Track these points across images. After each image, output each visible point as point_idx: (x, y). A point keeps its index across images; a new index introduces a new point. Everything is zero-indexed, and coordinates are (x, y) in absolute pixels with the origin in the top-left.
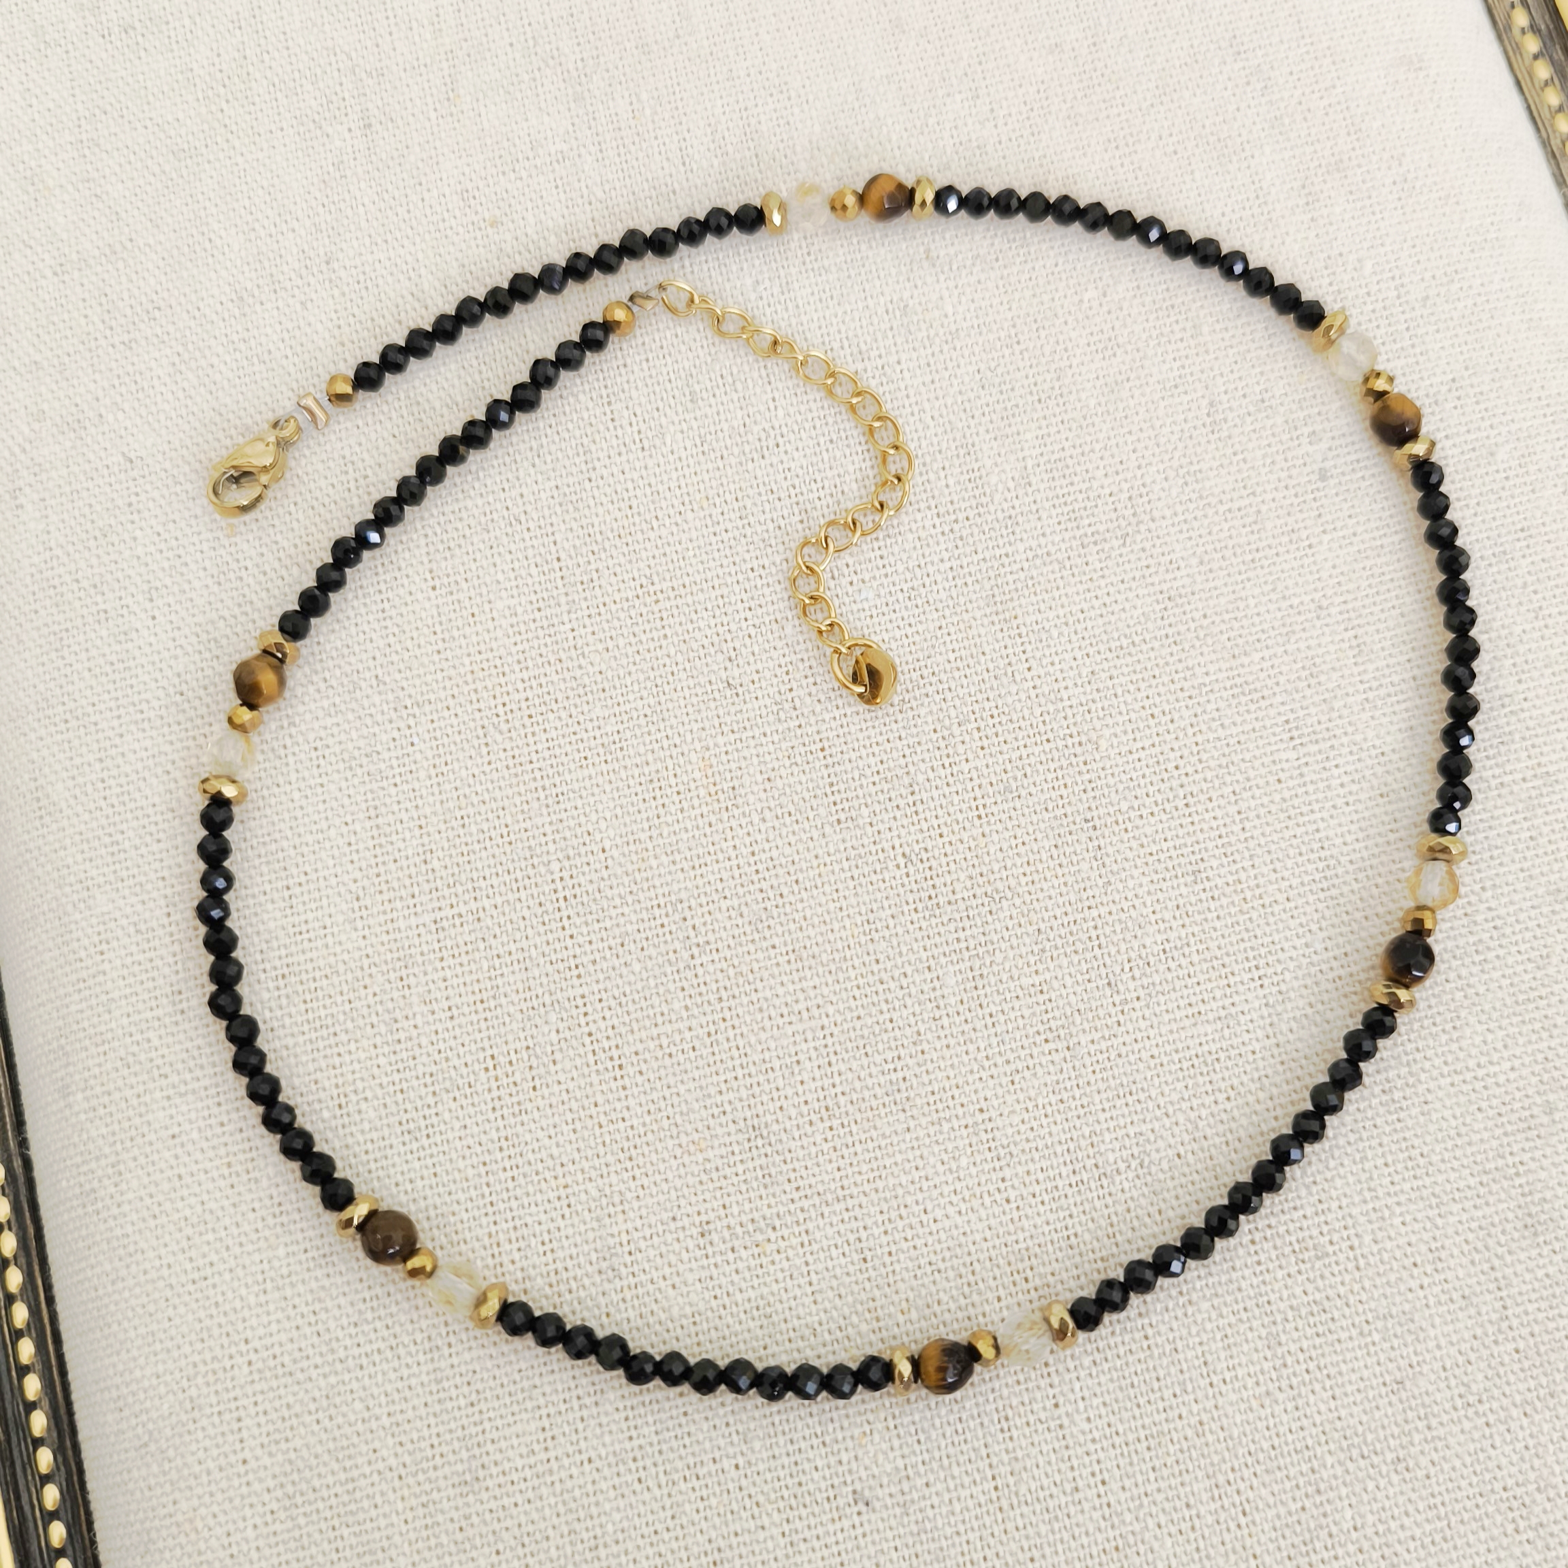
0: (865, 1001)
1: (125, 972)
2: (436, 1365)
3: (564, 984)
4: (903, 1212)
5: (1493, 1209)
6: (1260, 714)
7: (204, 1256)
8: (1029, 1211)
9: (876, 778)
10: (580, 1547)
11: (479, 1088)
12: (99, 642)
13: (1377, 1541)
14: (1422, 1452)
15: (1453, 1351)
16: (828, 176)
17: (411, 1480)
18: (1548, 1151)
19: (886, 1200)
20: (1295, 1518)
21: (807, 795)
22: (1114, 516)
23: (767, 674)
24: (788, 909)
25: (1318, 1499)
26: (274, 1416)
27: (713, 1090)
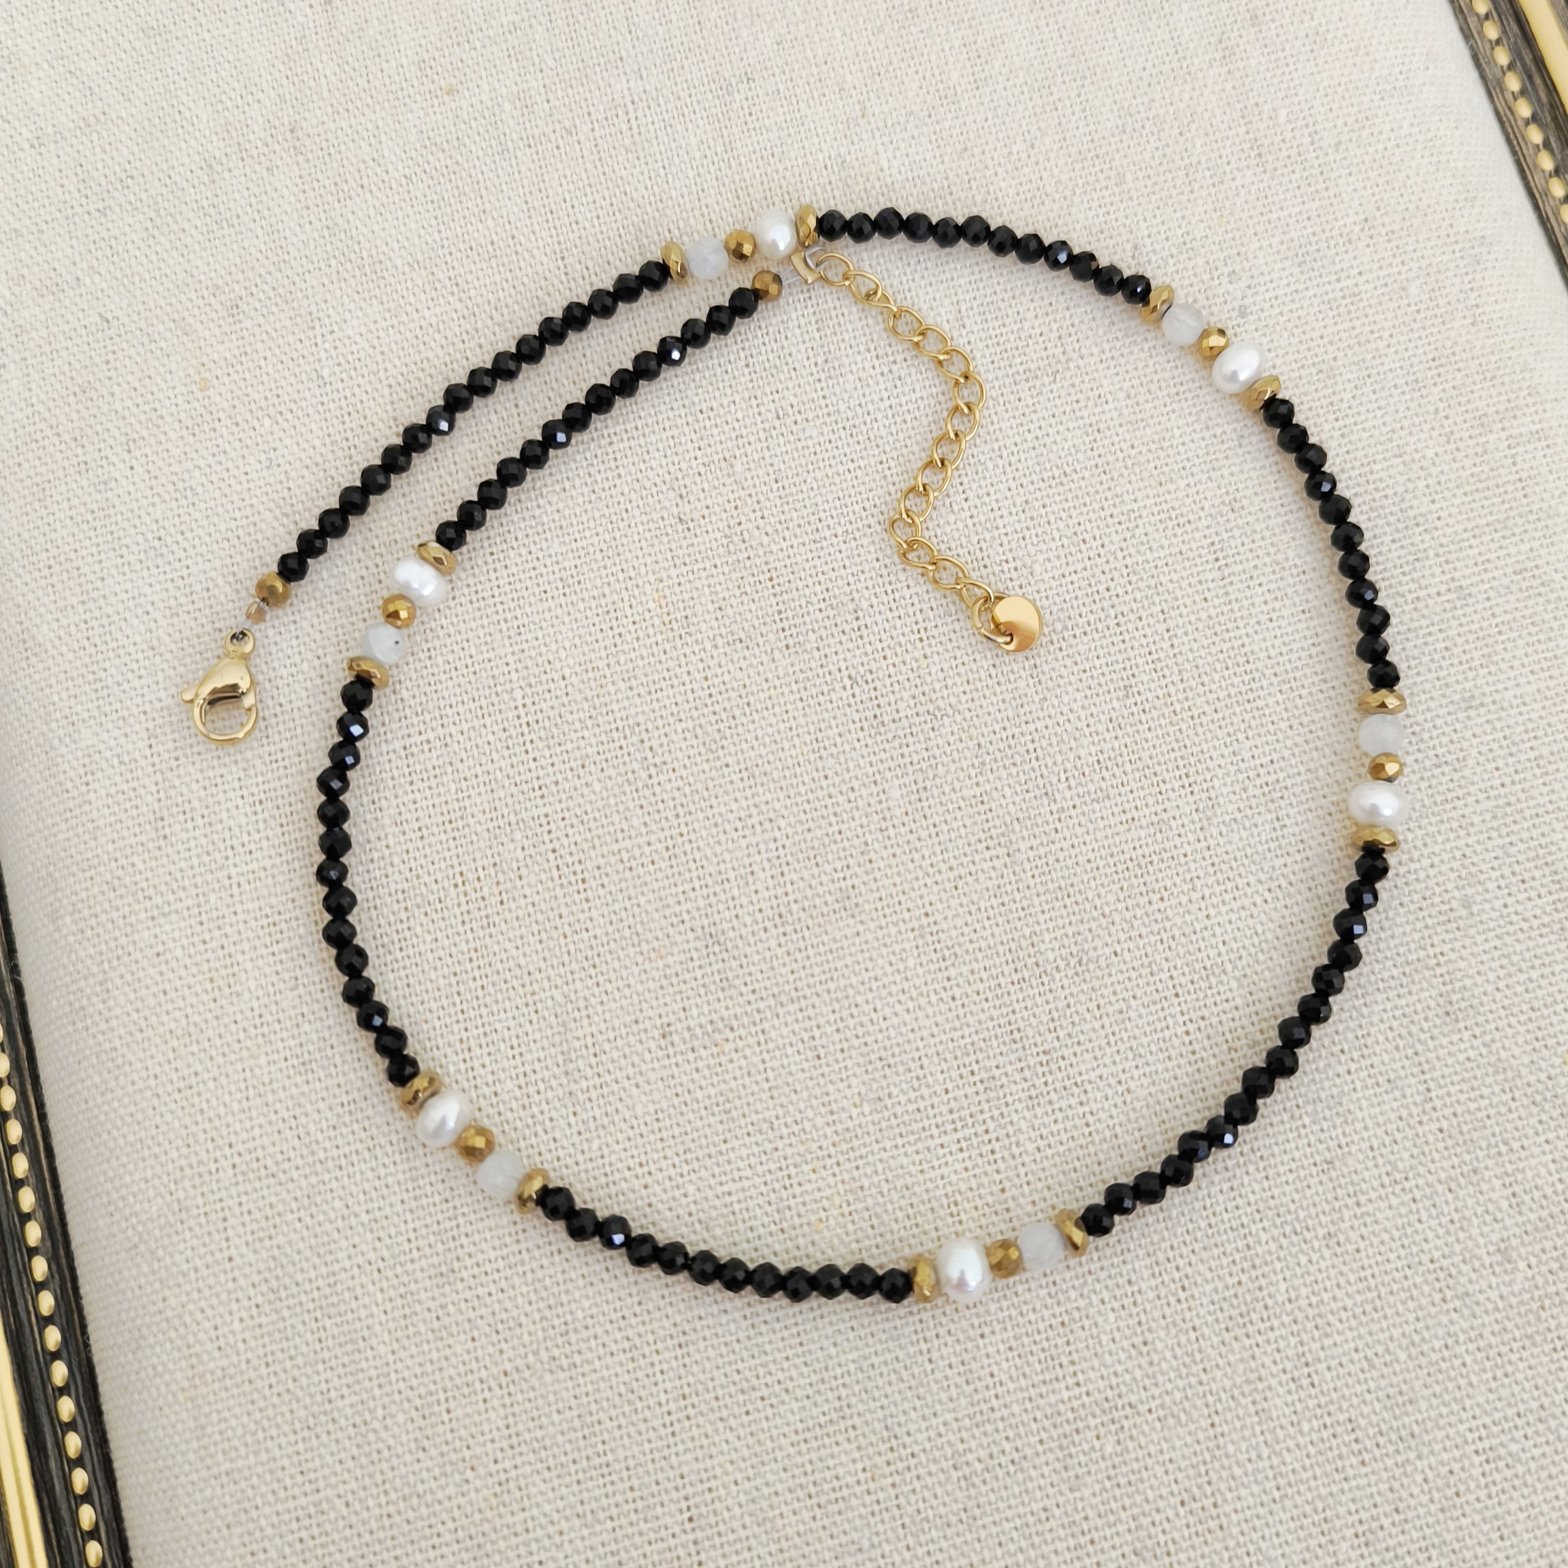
0: (815, 814)
1: (110, 801)
2: (412, 1164)
3: (528, 805)
4: (854, 1011)
5: (1416, 997)
6: (1186, 538)
7: (189, 1066)
8: (974, 1008)
9: (823, 605)
10: (551, 1332)
11: (449, 903)
12: (80, 492)
13: (1311, 1312)
14: (1352, 1228)
15: (1380, 1132)
16: (768, 42)
17: (390, 1273)
18: (1467, 942)
19: (837, 1000)
20: (1232, 1292)
21: (756, 623)
22: (1044, 354)
23: (717, 509)
24: (740, 730)
25: (1254, 1274)
26: (258, 1215)
27: (671, 901)
